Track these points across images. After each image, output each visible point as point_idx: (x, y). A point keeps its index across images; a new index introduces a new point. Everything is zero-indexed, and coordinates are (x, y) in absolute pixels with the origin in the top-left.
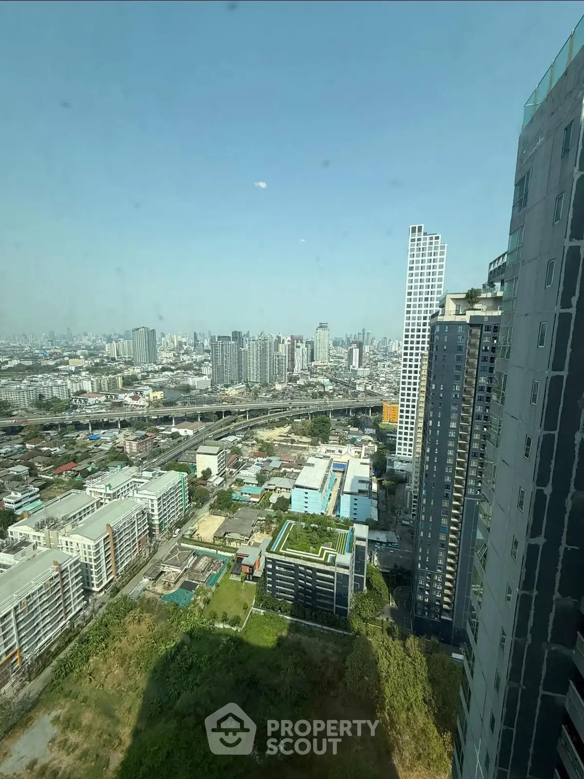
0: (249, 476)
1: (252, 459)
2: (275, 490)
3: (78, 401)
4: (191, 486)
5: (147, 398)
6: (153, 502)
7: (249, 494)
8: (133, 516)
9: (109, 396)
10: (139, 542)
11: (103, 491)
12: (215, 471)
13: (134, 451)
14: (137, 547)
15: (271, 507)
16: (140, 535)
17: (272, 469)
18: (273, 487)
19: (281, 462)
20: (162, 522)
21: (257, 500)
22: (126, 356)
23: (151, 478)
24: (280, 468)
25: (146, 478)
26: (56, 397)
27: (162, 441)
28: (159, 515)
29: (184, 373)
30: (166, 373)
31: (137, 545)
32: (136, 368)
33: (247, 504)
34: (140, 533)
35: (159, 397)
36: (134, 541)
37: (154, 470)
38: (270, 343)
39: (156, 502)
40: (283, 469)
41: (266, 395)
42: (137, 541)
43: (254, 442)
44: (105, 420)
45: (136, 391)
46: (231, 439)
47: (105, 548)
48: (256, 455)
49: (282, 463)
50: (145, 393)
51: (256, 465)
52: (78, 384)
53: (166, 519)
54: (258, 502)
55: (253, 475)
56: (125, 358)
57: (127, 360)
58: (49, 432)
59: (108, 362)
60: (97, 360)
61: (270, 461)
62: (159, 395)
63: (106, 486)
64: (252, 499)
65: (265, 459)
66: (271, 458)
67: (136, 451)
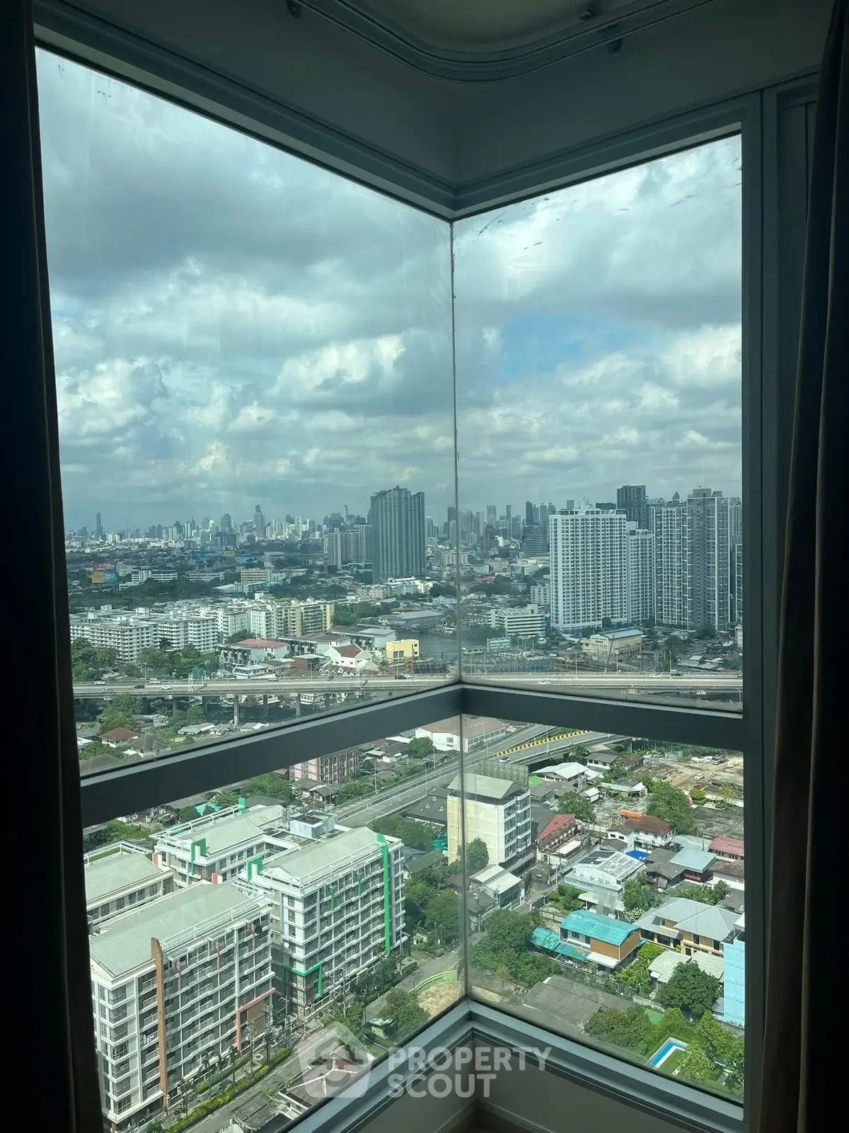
0: (600, 888)
1: (618, 835)
2: (677, 942)
3: (230, 657)
4: (421, 886)
5: (378, 653)
6: (292, 904)
7: (588, 940)
8: (228, 930)
9: (297, 646)
10: (243, 1014)
11: (187, 857)
12: (497, 852)
13: (310, 776)
14: (236, 1027)
15: (653, 995)
16: (249, 995)
17: (677, 872)
18: (671, 933)
19: (713, 855)
20: (317, 970)
21: (611, 962)
22: (362, 564)
23: (309, 841)
24: (706, 876)
25: (295, 839)
26: (191, 647)
27: (386, 760)
28: (308, 946)
29: (484, 600)
30: (441, 599)
31: (237, 1020)
32: (373, 587)
33: (577, 970)
34: (248, 988)
35: (408, 654)
36: (228, 1007)
37: (319, 820)
38: (723, 508)
39: (299, 907)
40: (715, 880)
41: (702, 662)
42: (237, 1010)
43: (640, 787)
44: (273, 700)
45: (359, 638)
46: (569, 770)
47: (141, 1007)
48: (632, 825)
49: (715, 860)
50: (377, 642)
51: (632, 854)
52: (238, 617)
53: (328, 964)
54: (612, 971)
55: (612, 881)
56: (359, 567)
57: (361, 571)
58: (151, 717)
59: (320, 576)
60: (300, 572)
61: (678, 848)
62: (409, 647)
63: (194, 844)
64: (595, 957)
65: (659, 841)
66: (679, 839)
67: (314, 778)
